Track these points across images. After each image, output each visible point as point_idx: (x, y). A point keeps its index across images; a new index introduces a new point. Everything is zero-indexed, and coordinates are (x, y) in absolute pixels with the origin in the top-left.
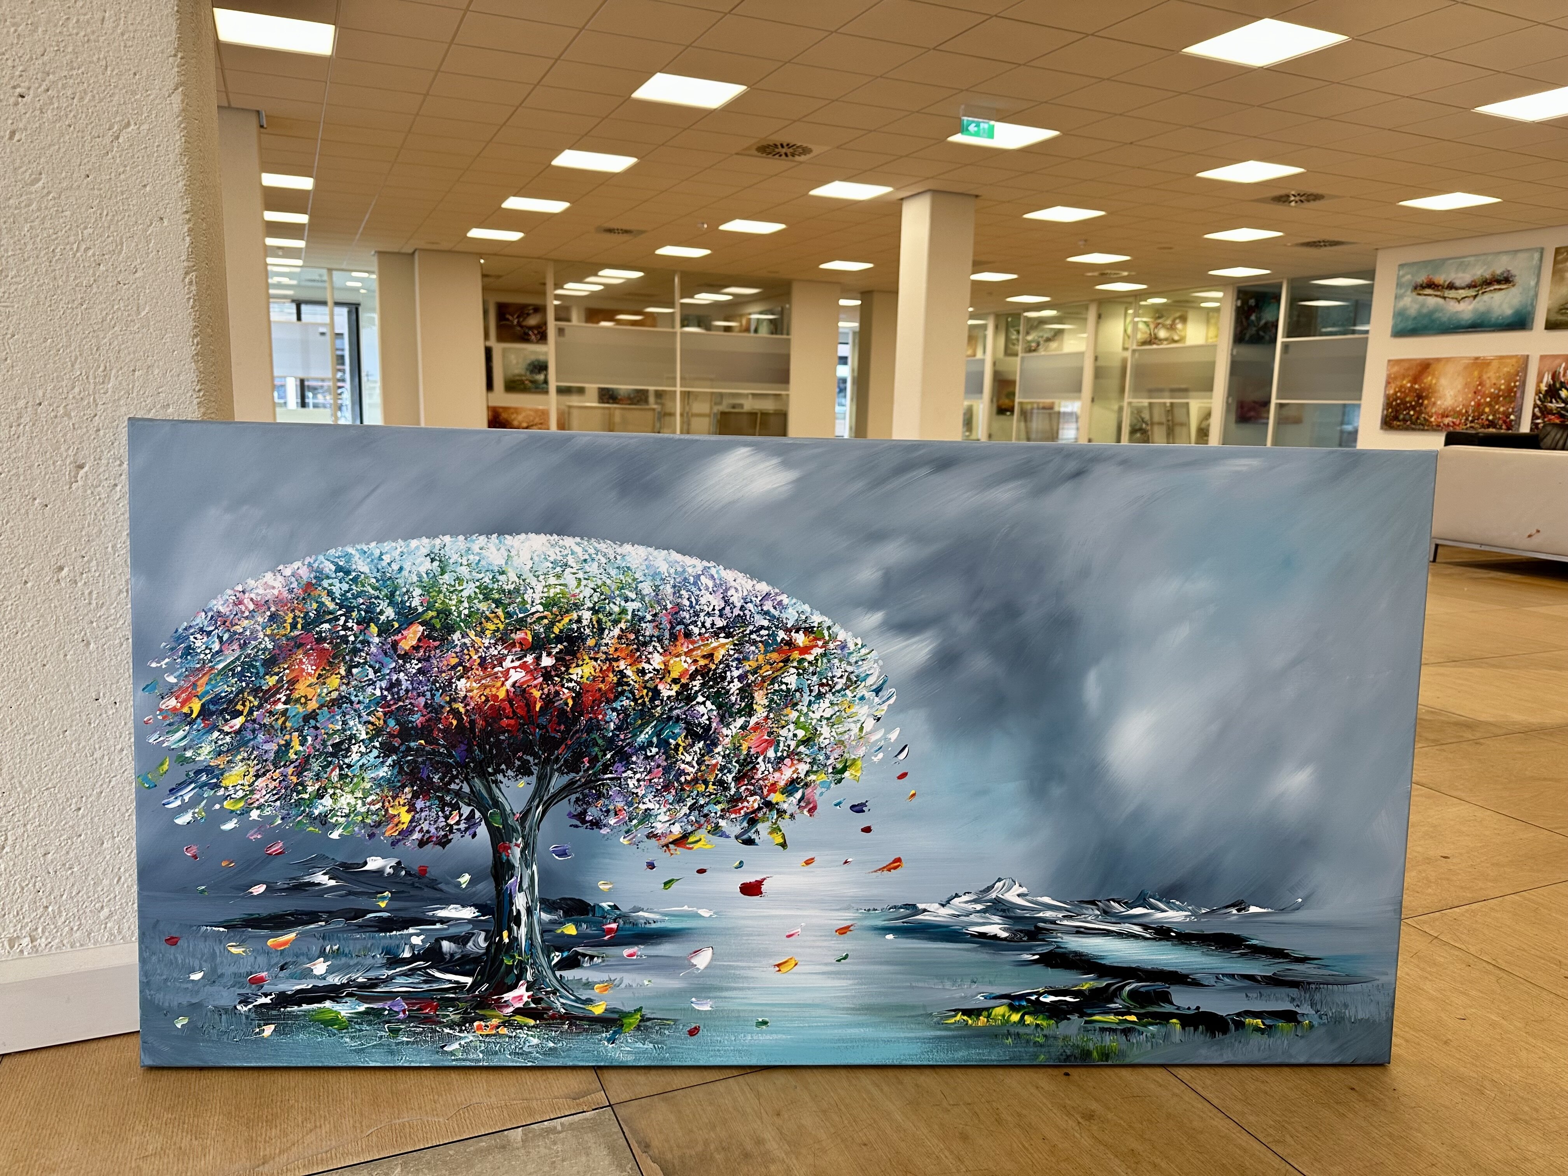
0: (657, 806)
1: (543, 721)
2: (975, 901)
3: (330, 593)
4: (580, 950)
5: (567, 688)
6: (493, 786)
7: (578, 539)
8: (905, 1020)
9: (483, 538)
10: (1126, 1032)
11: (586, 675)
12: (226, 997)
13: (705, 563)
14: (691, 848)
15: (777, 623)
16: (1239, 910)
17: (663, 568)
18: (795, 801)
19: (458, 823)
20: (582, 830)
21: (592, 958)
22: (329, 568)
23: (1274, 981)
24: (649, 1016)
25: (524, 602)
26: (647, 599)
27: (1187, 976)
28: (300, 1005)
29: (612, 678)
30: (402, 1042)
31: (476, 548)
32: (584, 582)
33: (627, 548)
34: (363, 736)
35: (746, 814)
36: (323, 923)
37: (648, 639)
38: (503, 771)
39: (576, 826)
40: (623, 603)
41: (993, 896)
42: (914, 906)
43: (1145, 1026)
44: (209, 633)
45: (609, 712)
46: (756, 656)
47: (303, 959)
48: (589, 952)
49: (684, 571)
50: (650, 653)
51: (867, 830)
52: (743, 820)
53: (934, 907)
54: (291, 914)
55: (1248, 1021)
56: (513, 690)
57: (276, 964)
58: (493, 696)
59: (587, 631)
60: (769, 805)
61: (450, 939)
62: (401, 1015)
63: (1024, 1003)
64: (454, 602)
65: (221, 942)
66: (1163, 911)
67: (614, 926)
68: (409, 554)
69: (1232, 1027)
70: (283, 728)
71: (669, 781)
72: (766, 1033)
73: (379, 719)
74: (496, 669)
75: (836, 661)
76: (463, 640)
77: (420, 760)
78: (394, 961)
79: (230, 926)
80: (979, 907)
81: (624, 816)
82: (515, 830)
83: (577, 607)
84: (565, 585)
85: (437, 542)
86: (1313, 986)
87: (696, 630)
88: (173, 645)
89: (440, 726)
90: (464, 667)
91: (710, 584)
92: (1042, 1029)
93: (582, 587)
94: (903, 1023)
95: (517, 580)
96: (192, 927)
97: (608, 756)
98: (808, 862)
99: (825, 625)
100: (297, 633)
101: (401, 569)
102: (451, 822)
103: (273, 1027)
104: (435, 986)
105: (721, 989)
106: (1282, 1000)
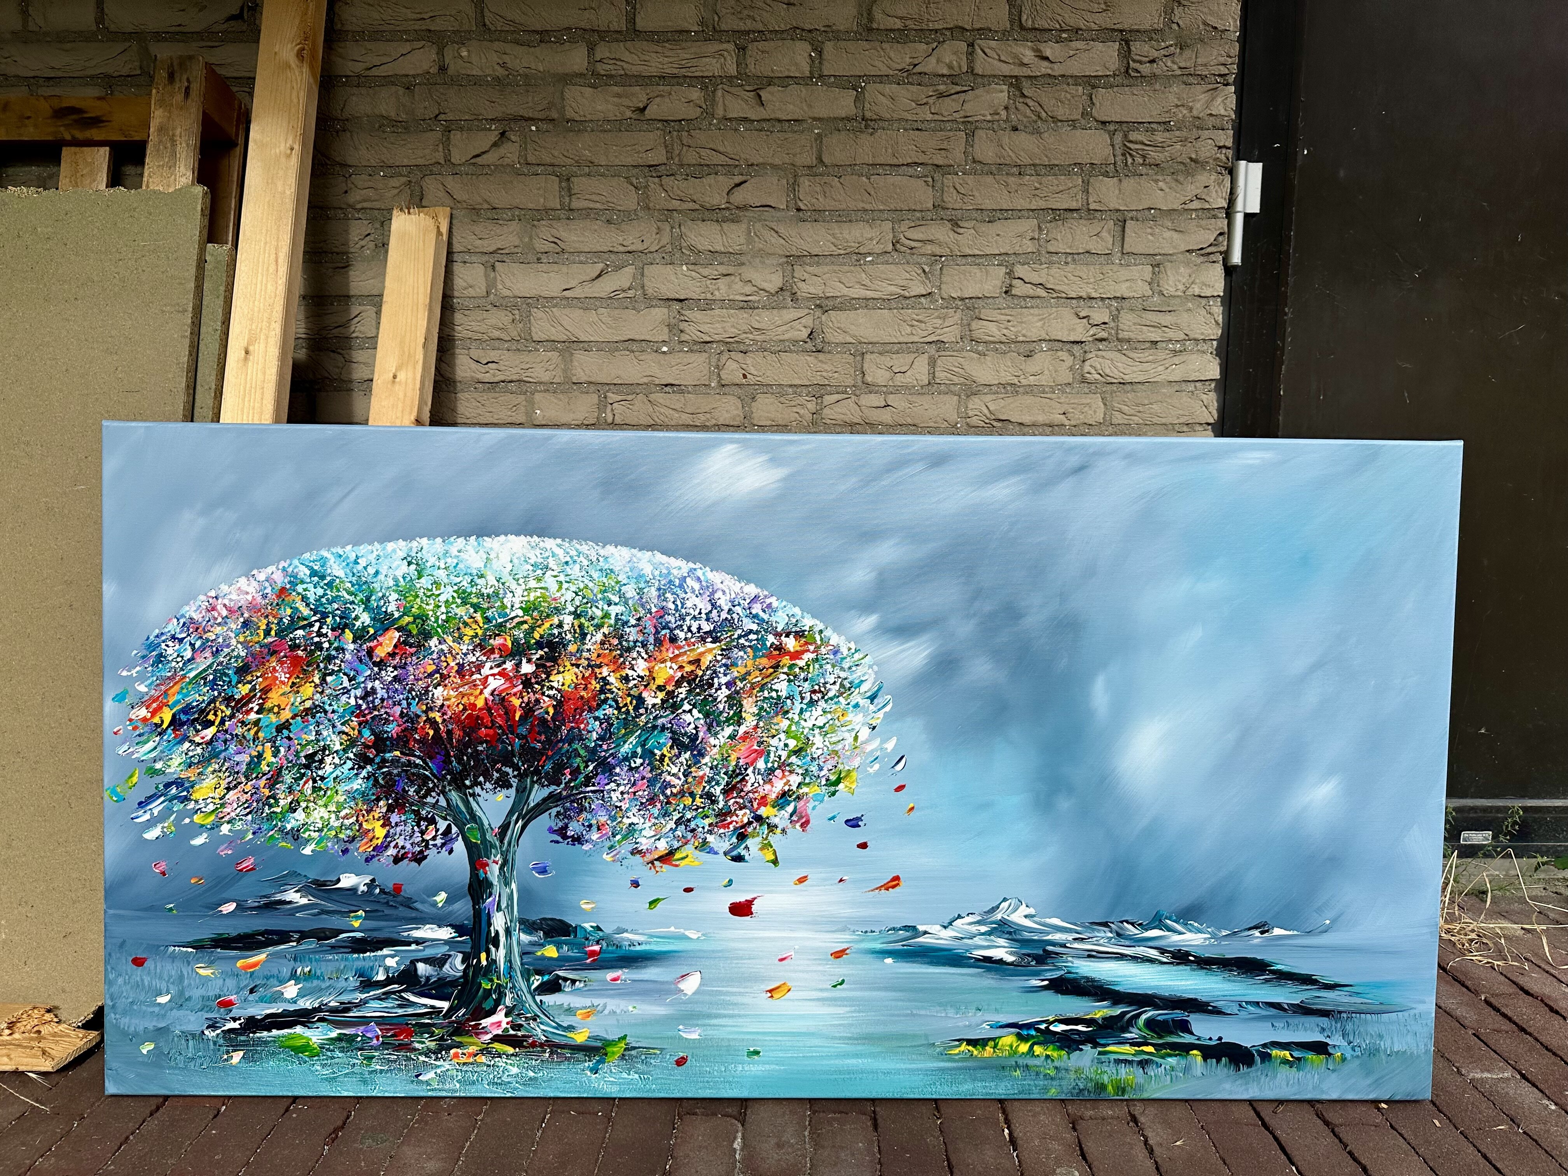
0: (642, 820)
1: (522, 730)
2: (979, 923)
3: (304, 599)
4: (561, 973)
5: (548, 696)
6: (471, 799)
7: (559, 541)
8: (906, 1050)
9: (462, 539)
10: (1143, 1064)
11: (567, 683)
12: (194, 1021)
13: (691, 565)
14: (677, 866)
15: (766, 627)
16: (1262, 933)
17: (648, 570)
18: (787, 815)
19: (434, 838)
20: (564, 846)
21: (574, 982)
22: (303, 572)
23: (1303, 1010)
24: (634, 1045)
25: (503, 606)
26: (630, 602)
27: (1207, 1004)
28: (269, 1030)
29: (595, 685)
30: (375, 1071)
31: (454, 551)
32: (565, 585)
33: (610, 549)
34: (338, 747)
35: (735, 829)
36: (294, 944)
37: (631, 644)
38: (480, 784)
39: (557, 842)
40: (606, 607)
41: (999, 916)
42: (914, 927)
43: (1163, 1058)
44: (181, 641)
45: (592, 721)
46: (744, 661)
47: (273, 981)
48: (571, 975)
49: (669, 573)
50: (633, 659)
51: (863, 846)
52: (732, 835)
53: (935, 929)
54: (262, 934)
55: (1275, 1052)
56: (491, 698)
57: (246, 986)
58: (470, 704)
59: (569, 637)
60: (759, 819)
61: (426, 961)
62: (375, 1041)
63: (1033, 1033)
64: (431, 607)
65: (189, 963)
66: (1180, 933)
67: (597, 948)
68: (386, 558)
69: (1258, 1059)
70: (256, 738)
71: (655, 795)
72: (758, 1063)
73: (353, 729)
74: (474, 677)
75: (829, 667)
76: (440, 647)
77: (395, 772)
78: (367, 984)
79: (198, 946)
80: (983, 929)
81: (608, 831)
82: (493, 846)
83: (558, 611)
84: (546, 589)
85: (414, 544)
86: (1345, 1015)
87: (682, 635)
88: (145, 652)
89: (417, 737)
90: (442, 675)
91: (697, 586)
92: (1053, 1061)
93: (563, 591)
94: (903, 1053)
95: (496, 583)
96: (158, 948)
97: (591, 768)
98: (802, 880)
99: (817, 629)
100: (270, 640)
101: (377, 573)
102: (427, 837)
103: (241, 1053)
104: (410, 1011)
105: (709, 1016)
106: (1312, 1030)
